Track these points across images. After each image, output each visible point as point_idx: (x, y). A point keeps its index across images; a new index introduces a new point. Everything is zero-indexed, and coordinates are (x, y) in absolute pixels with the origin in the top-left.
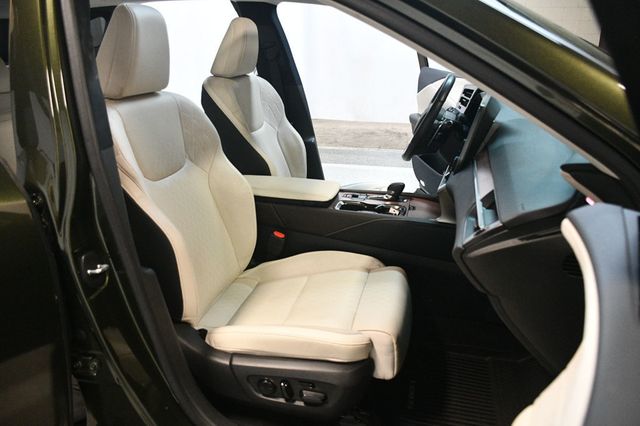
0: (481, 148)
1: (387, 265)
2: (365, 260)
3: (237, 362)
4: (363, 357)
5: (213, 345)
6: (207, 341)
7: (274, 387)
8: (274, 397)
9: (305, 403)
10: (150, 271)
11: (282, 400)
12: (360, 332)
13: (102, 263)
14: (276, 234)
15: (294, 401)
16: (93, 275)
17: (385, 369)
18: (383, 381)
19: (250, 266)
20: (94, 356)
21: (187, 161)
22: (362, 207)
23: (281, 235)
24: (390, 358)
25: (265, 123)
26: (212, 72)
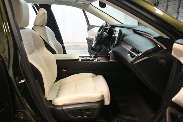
0: (120, 40)
1: (97, 75)
2: (91, 75)
3: (64, 108)
4: (101, 99)
5: (55, 104)
6: (53, 103)
7: (77, 113)
8: (77, 116)
9: (87, 116)
10: (37, 81)
11: (80, 117)
12: (100, 92)
13: (23, 79)
14: (64, 70)
15: (84, 116)
16: (21, 83)
17: (107, 102)
18: (107, 106)
19: (56, 81)
20: (22, 112)
21: (35, 49)
22: (87, 60)
23: (65, 71)
24: (108, 98)
25: (50, 40)
26: (34, 24)
